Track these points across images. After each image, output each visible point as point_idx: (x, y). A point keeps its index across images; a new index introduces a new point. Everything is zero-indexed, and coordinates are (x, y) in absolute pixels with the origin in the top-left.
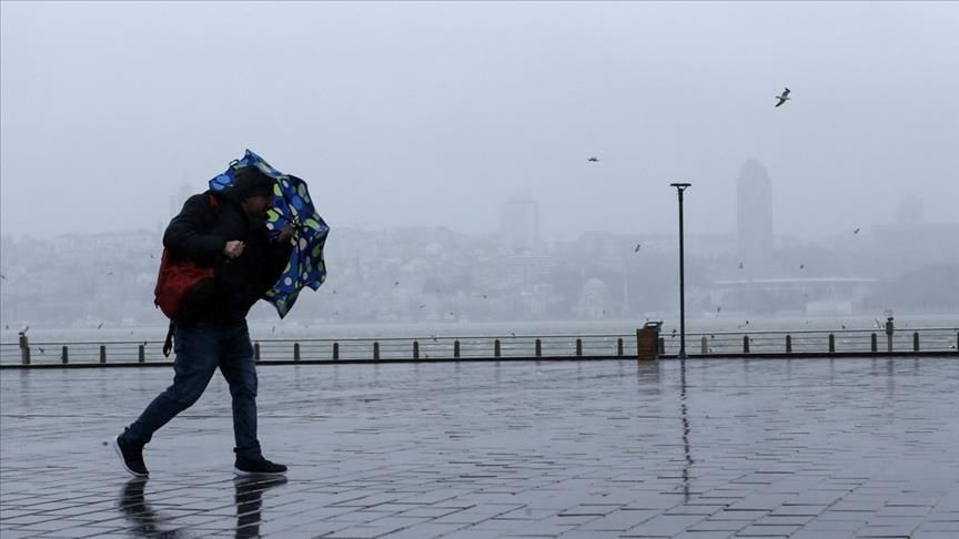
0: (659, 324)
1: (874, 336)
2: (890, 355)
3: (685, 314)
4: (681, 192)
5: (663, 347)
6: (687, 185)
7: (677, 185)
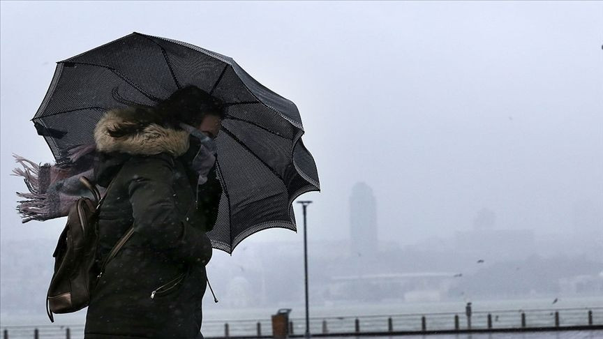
0: (289, 311)
1: (457, 318)
2: (470, 331)
3: (310, 303)
4: (305, 208)
5: (292, 328)
6: (309, 202)
7: (302, 202)
